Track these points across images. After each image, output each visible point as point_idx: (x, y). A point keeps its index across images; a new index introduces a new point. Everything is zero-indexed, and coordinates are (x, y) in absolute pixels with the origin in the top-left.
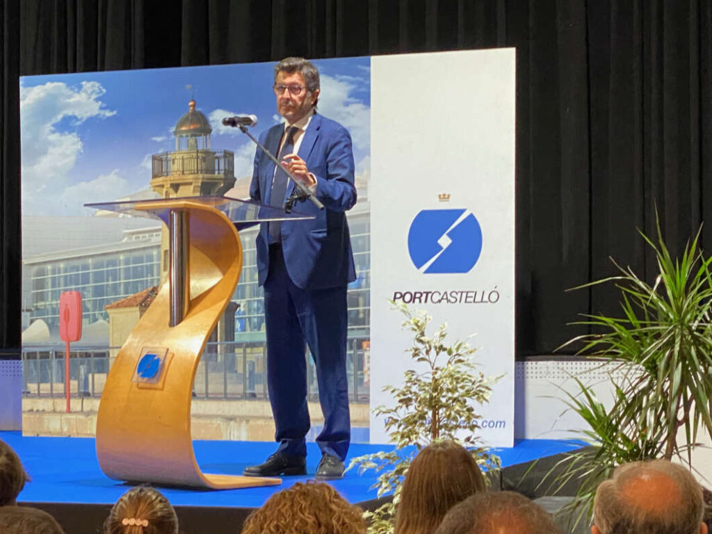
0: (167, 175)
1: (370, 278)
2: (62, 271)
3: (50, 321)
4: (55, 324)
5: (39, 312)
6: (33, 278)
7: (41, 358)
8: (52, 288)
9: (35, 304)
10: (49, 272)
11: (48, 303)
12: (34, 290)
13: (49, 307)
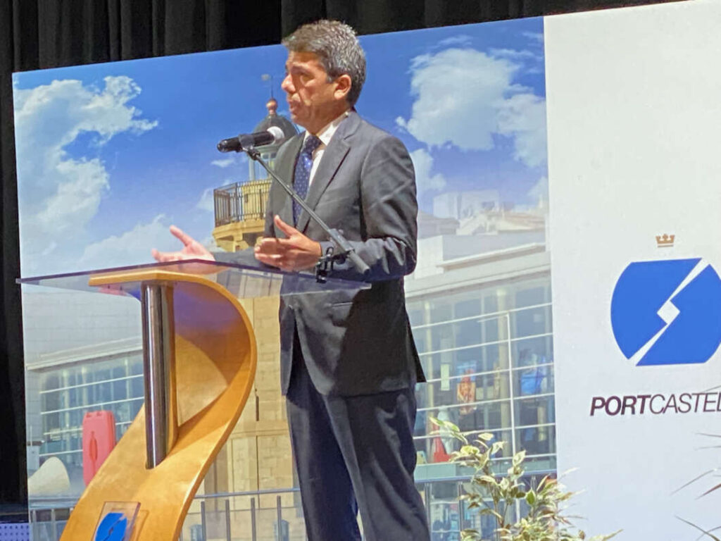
0: (238, 221)
1: (553, 376)
2: (84, 379)
3: (69, 460)
4: (77, 465)
5: (53, 446)
6: (41, 392)
7: (58, 519)
8: (71, 406)
9: (46, 434)
10: (66, 382)
11: (64, 431)
12: (43, 411)
13: (67, 438)
